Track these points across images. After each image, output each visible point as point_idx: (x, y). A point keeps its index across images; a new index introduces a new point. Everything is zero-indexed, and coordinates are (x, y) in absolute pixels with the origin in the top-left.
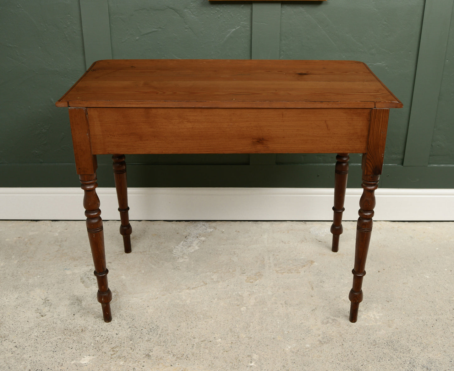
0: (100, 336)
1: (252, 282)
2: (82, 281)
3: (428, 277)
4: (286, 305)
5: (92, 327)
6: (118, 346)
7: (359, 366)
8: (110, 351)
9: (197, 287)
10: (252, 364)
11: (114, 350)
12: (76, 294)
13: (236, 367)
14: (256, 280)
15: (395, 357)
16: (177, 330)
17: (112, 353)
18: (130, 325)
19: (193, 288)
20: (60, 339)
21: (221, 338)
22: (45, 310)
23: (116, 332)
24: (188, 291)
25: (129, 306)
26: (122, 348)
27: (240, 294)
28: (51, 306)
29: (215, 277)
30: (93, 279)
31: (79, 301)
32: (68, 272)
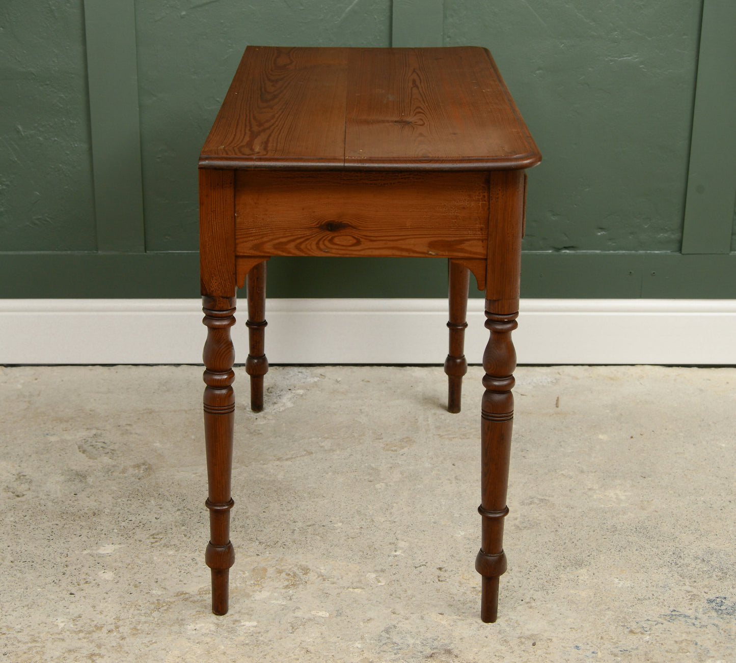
0: (127, 521)
1: (396, 451)
2: (81, 449)
4: (458, 481)
5: (112, 510)
6: (161, 533)
7: (584, 556)
8: (148, 538)
9: (295, 457)
10: (397, 553)
11: (155, 537)
12: (74, 468)
13: (370, 557)
14: (402, 448)
15: (647, 546)
16: (264, 512)
17: (153, 540)
18: (180, 508)
19: (287, 460)
20: (57, 525)
21: (343, 522)
22: (23, 488)
23: (156, 516)
24: (278, 463)
25: (173, 483)
26: (170, 535)
27: (374, 467)
28: (31, 482)
29: (327, 444)
30: (102, 447)
31: (81, 476)
32: (53, 439)
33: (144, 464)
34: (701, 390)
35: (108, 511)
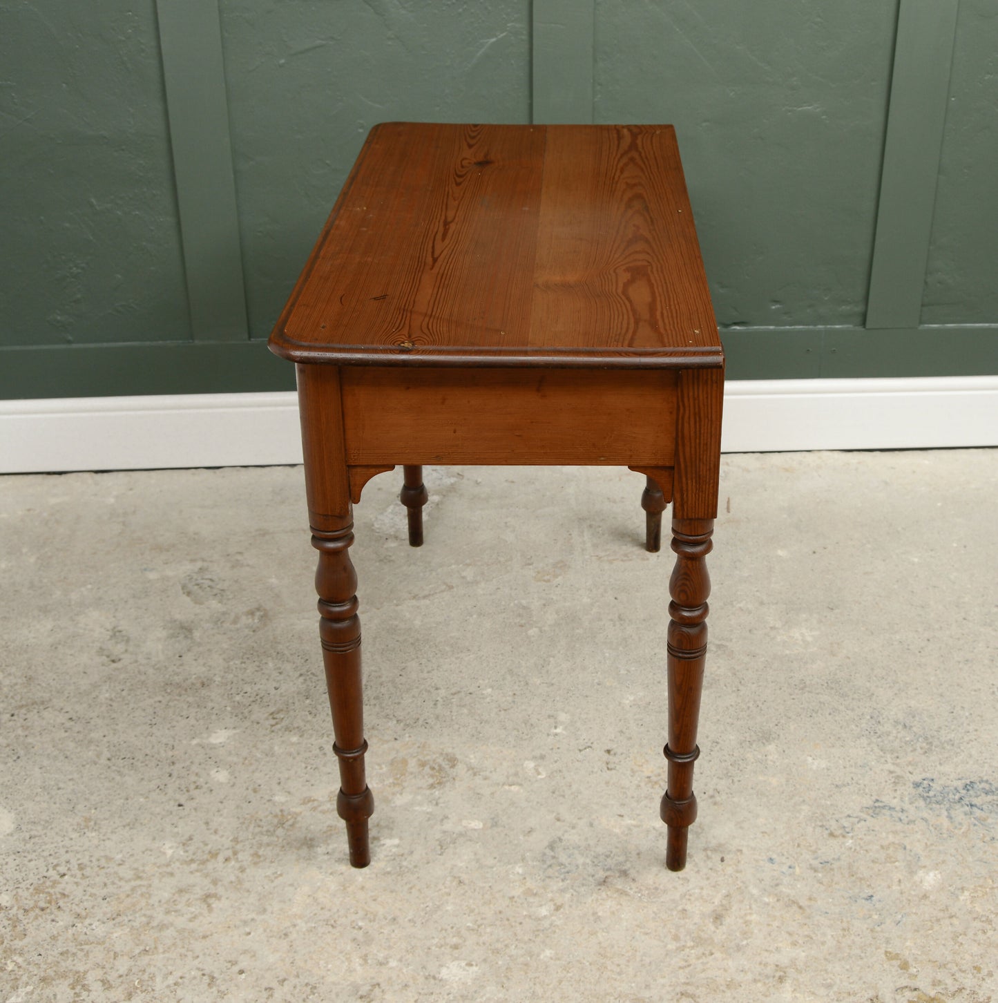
0: (242, 694)
1: (549, 581)
2: (185, 591)
3: (916, 560)
4: (622, 622)
5: (223, 677)
6: (282, 710)
7: (771, 726)
8: (267, 719)
9: (433, 594)
10: (558, 730)
11: (275, 717)
12: (178, 617)
13: (526, 737)
14: (556, 576)
15: (841, 708)
16: (400, 675)
17: (273, 722)
18: (302, 672)
19: (425, 597)
20: (160, 702)
21: (492, 687)
22: (118, 649)
23: (275, 684)
24: (414, 602)
25: (293, 636)
26: (291, 713)
27: (525, 605)
28: (128, 641)
29: (469, 573)
30: (209, 586)
31: (186, 629)
32: (152, 576)
33: (258, 609)
34: (886, 483)
35: (219, 679)
